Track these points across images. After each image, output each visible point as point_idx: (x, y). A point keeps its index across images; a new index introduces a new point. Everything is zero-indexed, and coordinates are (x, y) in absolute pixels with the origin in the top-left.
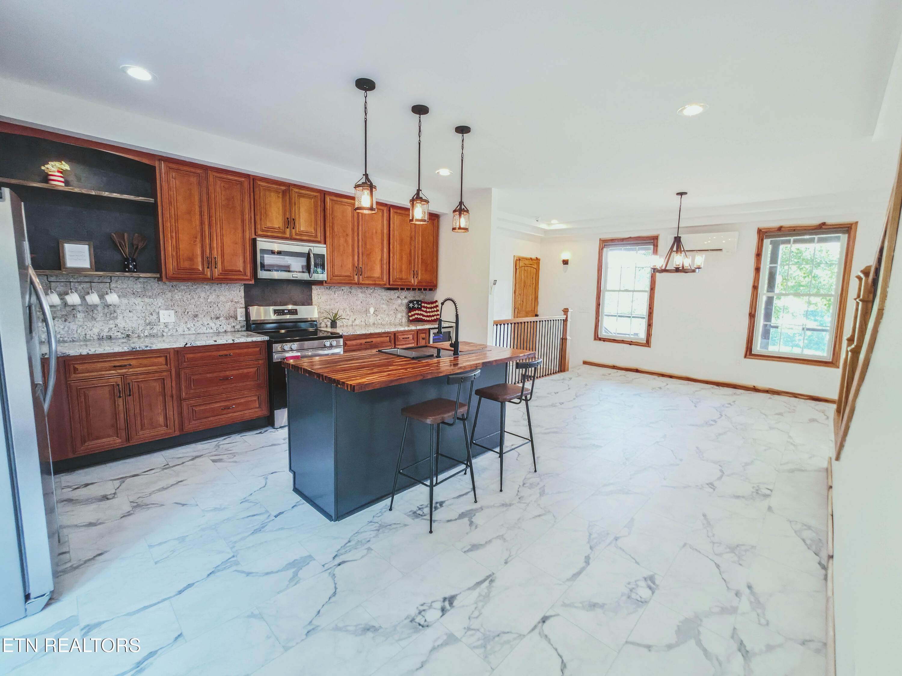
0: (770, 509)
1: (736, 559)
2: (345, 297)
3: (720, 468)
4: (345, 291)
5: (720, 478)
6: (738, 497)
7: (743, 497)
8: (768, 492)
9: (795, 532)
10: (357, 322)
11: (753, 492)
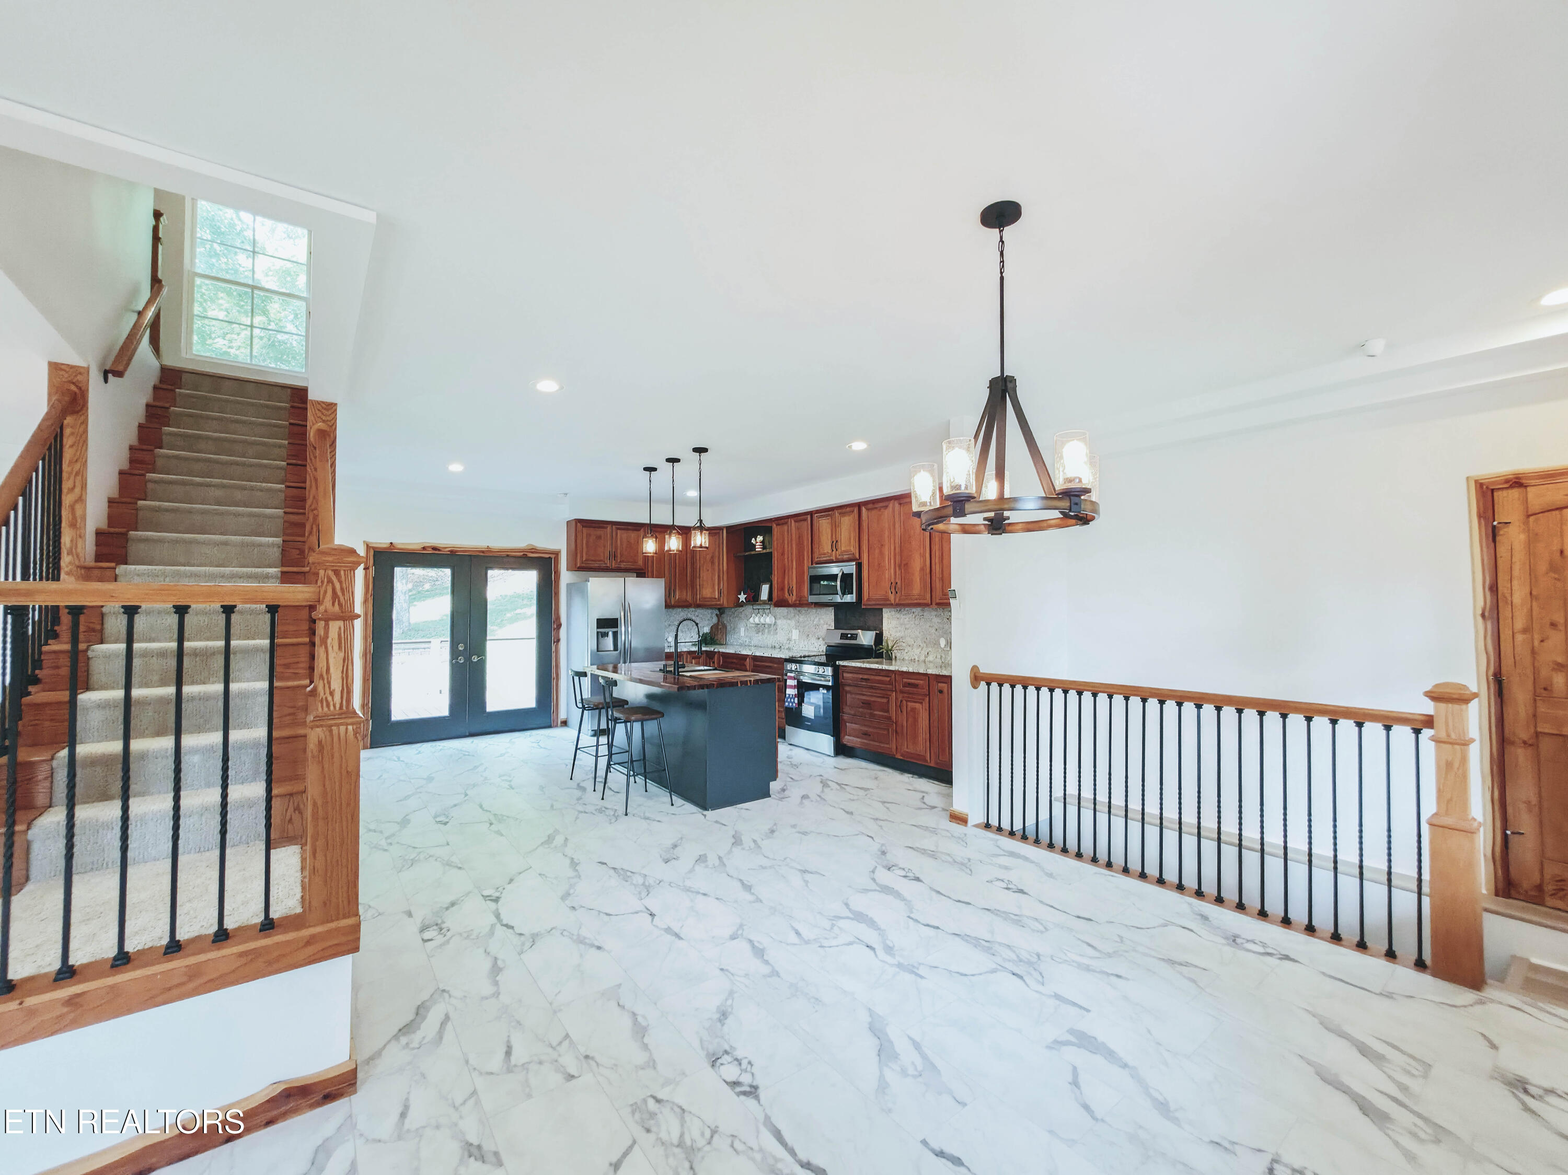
0: (410, 914)
1: (407, 857)
2: (917, 622)
3: (518, 930)
4: (916, 614)
5: (498, 916)
6: (453, 904)
7: (447, 909)
8: (427, 935)
9: (370, 907)
10: (931, 658)
11: (443, 922)
